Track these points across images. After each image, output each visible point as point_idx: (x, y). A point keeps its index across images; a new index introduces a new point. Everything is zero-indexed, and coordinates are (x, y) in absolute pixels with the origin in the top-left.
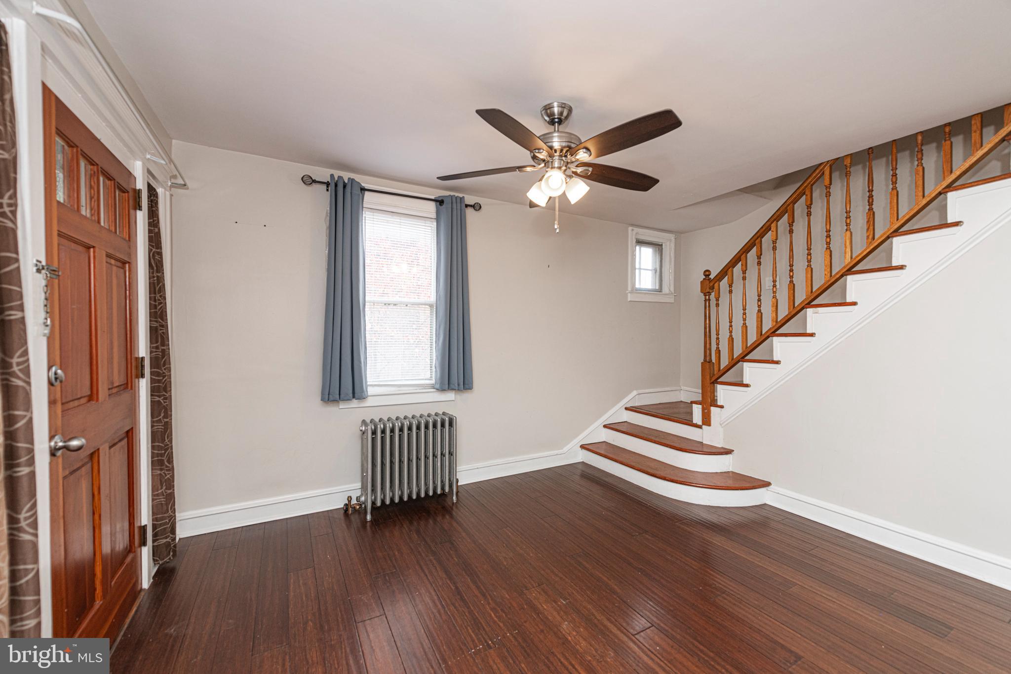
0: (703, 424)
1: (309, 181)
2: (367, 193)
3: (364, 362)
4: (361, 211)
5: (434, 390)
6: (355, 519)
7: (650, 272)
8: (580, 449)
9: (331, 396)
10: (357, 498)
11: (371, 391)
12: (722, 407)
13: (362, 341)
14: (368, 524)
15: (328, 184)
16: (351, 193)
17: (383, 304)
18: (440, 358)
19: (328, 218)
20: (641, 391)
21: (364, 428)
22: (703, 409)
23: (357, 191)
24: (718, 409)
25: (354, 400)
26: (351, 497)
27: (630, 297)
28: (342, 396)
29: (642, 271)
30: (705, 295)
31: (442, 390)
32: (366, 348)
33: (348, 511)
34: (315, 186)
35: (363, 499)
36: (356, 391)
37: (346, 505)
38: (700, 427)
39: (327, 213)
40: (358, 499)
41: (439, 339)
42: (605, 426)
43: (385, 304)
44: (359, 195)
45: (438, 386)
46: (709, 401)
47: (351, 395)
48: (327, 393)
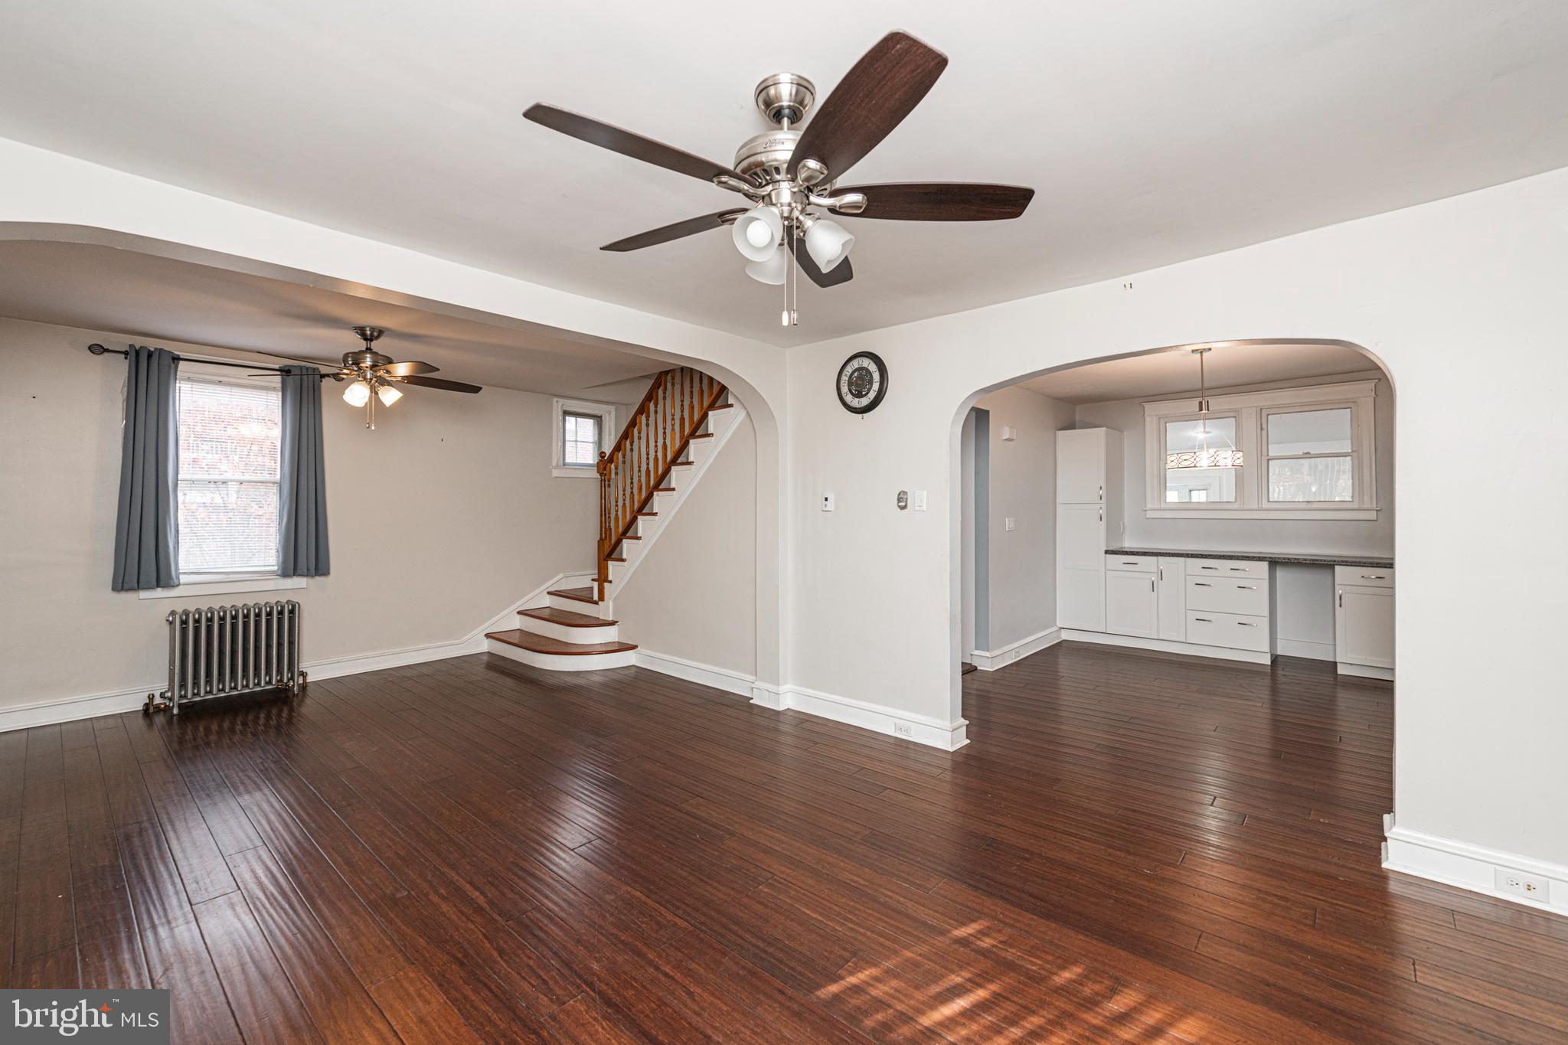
0: (599, 600)
1: (97, 349)
2: (181, 362)
3: (174, 548)
4: (172, 382)
5: (278, 577)
6: (160, 720)
7: (592, 445)
8: (485, 638)
9: (125, 584)
10: (161, 693)
11: (183, 579)
12: (611, 582)
13: (170, 525)
14: (175, 718)
15: (126, 353)
16: (159, 364)
17: (207, 483)
18: (282, 541)
19: (126, 389)
20: (568, 574)
21: (171, 619)
22: (599, 585)
23: (166, 360)
24: (609, 584)
25: (159, 589)
26: (153, 695)
27: (555, 473)
28: (141, 584)
29: (578, 443)
30: (601, 476)
31: (285, 574)
32: (177, 531)
33: (149, 711)
34: (106, 354)
35: (169, 694)
36: (162, 578)
37: (146, 705)
38: (596, 603)
39: (124, 382)
40: (162, 695)
41: (282, 521)
42: (519, 613)
43: (210, 482)
44: (170, 366)
45: (279, 572)
46: (602, 578)
47: (155, 583)
48: (121, 581)
